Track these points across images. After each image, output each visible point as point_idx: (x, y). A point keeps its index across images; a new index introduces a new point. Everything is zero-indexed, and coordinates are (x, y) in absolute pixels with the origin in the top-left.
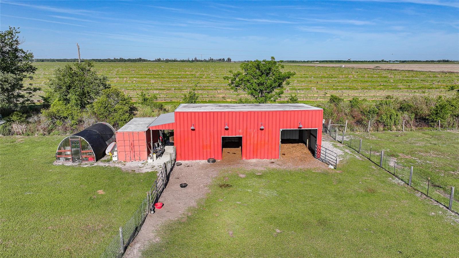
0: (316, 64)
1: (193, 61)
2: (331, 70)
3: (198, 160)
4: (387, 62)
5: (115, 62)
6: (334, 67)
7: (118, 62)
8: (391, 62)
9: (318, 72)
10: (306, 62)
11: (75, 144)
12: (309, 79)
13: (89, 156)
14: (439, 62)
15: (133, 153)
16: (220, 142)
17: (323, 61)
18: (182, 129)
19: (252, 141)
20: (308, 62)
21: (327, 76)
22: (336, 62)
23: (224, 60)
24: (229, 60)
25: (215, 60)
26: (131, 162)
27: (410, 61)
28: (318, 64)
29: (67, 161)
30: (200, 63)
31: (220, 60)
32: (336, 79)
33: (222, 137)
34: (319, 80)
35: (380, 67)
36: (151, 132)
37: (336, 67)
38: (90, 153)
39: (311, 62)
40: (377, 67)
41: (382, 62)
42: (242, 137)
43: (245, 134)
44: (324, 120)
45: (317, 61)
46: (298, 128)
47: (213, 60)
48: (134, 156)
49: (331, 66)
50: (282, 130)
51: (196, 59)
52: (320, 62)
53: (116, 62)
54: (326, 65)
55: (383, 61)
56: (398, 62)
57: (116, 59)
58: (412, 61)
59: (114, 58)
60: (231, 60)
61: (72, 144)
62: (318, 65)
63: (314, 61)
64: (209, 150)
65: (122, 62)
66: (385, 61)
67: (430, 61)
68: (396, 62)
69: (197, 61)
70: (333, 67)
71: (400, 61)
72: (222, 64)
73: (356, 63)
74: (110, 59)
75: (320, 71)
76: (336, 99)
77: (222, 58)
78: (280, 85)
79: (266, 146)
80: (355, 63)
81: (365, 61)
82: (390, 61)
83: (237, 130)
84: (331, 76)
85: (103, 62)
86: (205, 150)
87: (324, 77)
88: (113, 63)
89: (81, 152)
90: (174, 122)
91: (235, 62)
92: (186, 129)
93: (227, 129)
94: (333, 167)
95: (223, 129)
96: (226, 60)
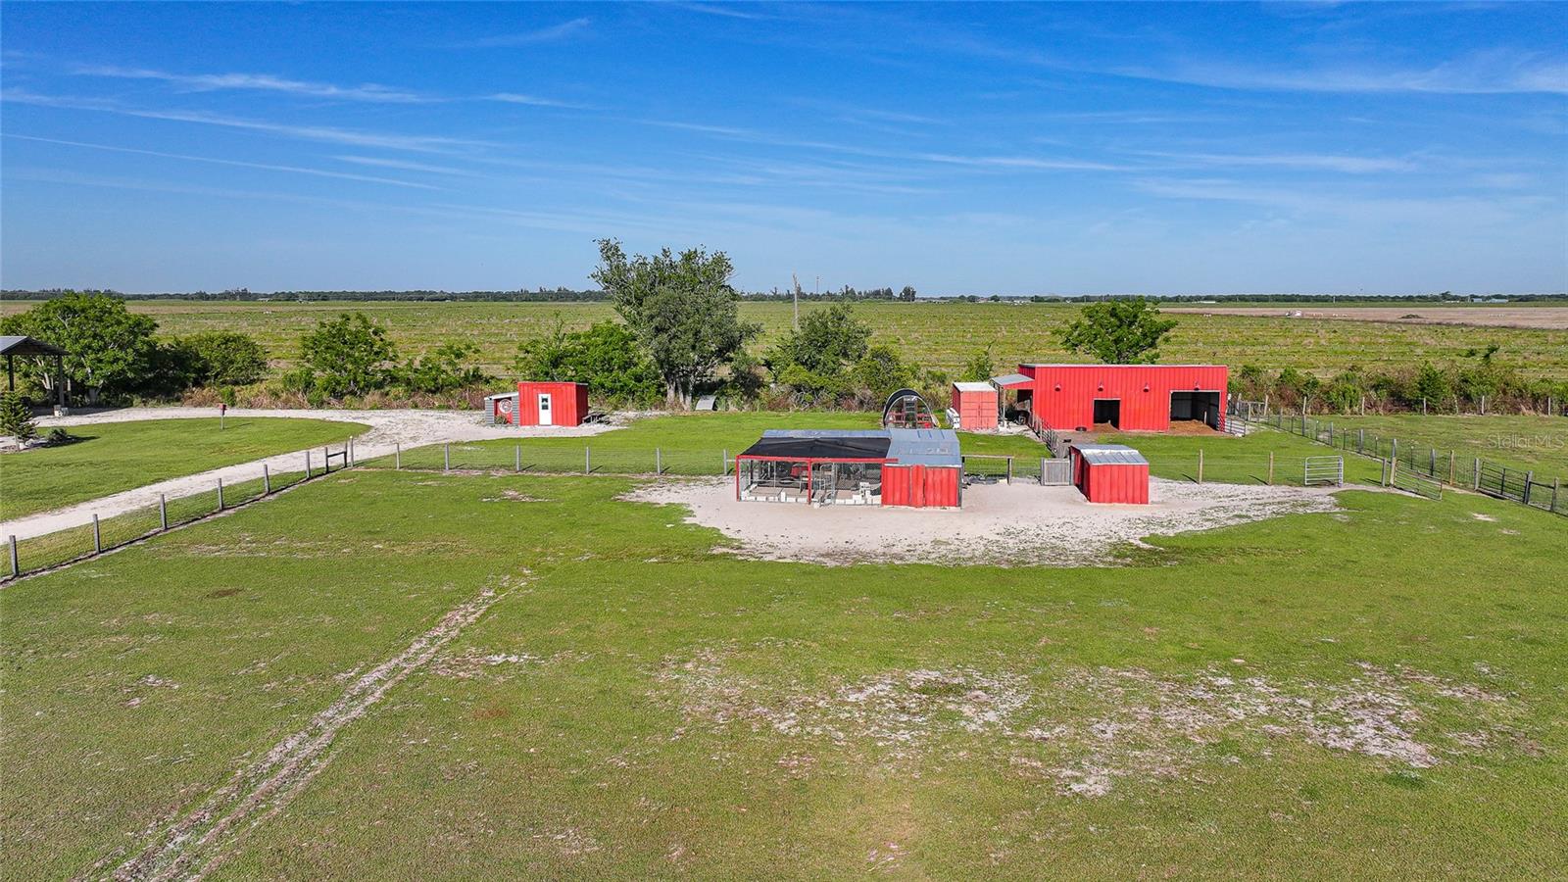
0: (1207, 306)
1: (789, 298)
2: (1255, 326)
3: (1061, 429)
4: (1463, 299)
5: (544, 300)
6: (1267, 317)
7: (555, 300)
8: (1475, 300)
9: (1214, 330)
10: (1170, 300)
12: (1193, 347)
15: (980, 419)
16: (1092, 405)
17: (1230, 299)
19: (1133, 406)
20: (1177, 299)
21: (1240, 340)
22: (1277, 300)
23: (889, 292)
24: (909, 295)
25: (860, 293)
26: (975, 430)
28: (1211, 306)
30: (813, 303)
31: (877, 293)
32: (1266, 347)
33: (1095, 400)
34: (1219, 350)
35: (1418, 317)
37: (1272, 317)
39: (1190, 299)
40: (1408, 317)
41: (1445, 298)
42: (1116, 401)
43: (1124, 397)
44: (1230, 395)
45: (1207, 298)
46: (1195, 390)
47: (852, 291)
48: (981, 423)
49: (1258, 314)
50: (1173, 392)
51: (798, 290)
52: (1220, 300)
53: (546, 300)
54: (1241, 309)
55: (1445, 296)
56: (1500, 301)
57: (547, 290)
59: (541, 290)
60: (916, 296)
62: (1213, 309)
63: (1199, 298)
64: (1076, 416)
65: (566, 301)
66: (1455, 298)
69: (805, 297)
70: (1263, 317)
72: (885, 307)
73: (1348, 303)
74: (526, 292)
75: (1221, 327)
76: (1253, 371)
77: (882, 287)
78: (1153, 345)
79: (1152, 413)
80: (1344, 304)
81: (1379, 299)
82: (1473, 297)
83: (1114, 391)
84: (1252, 340)
85: (509, 301)
86: (1071, 417)
87: (1233, 343)
88: (538, 303)
90: (1031, 380)
91: (930, 301)
92: (1048, 389)
93: (1100, 390)
94: (1241, 436)
95: (1096, 389)
96: (899, 296)
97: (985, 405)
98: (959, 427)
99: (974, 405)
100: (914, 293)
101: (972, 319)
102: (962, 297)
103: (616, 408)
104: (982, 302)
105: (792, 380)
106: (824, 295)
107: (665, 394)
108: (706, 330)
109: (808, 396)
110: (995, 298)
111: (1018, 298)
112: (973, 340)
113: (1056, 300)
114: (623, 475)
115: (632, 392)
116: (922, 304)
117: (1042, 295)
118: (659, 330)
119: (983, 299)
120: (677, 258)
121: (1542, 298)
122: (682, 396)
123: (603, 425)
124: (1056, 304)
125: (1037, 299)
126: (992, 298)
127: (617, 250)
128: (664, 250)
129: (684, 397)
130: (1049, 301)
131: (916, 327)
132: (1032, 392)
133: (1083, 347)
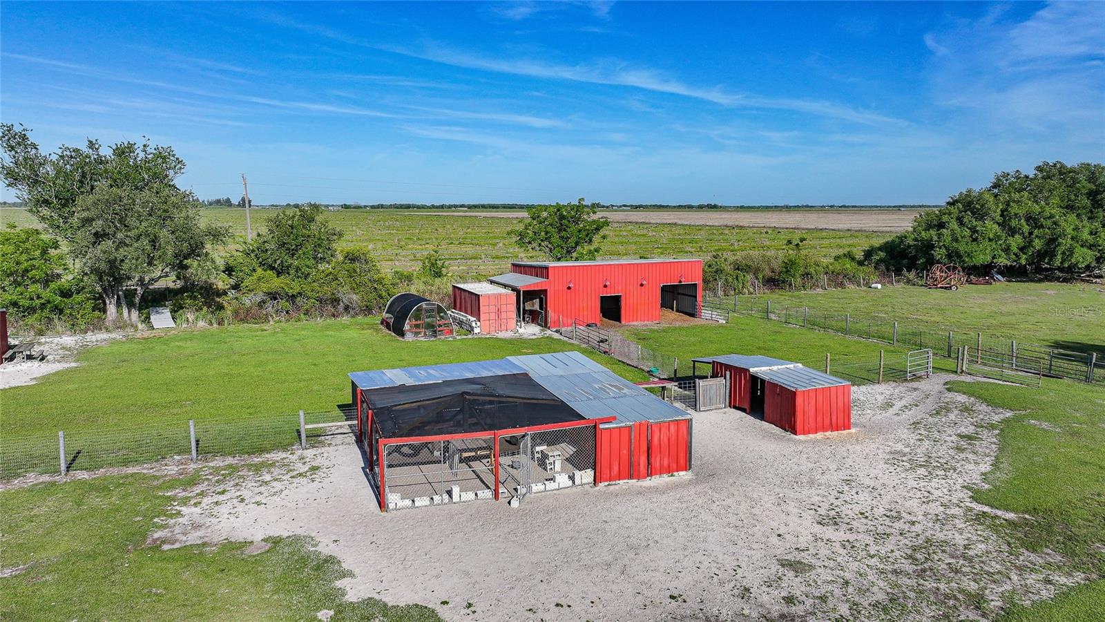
0: (462, 211)
4: (607, 207)
11: (430, 312)
13: (446, 328)
14: (701, 207)
15: (500, 322)
16: (597, 304)
17: (476, 207)
18: (556, 288)
19: (631, 300)
20: (442, 207)
22: (504, 208)
23: (229, 200)
24: (243, 203)
26: (496, 333)
27: (650, 206)
29: (418, 337)
31: (218, 202)
33: (600, 296)
36: (522, 295)
38: (448, 323)
39: (450, 207)
42: (621, 295)
43: (624, 292)
46: (679, 283)
48: (501, 326)
50: (663, 285)
52: (470, 207)
58: (654, 206)
60: (252, 204)
63: (456, 206)
64: (586, 313)
66: (603, 207)
68: (625, 208)
71: (632, 206)
72: (225, 212)
77: (223, 197)
79: (647, 305)
83: (617, 287)
86: (581, 314)
89: (437, 323)
90: (546, 281)
91: (263, 207)
92: (561, 288)
93: (605, 286)
94: (724, 322)
95: (602, 286)
96: (237, 204)
97: (503, 308)
98: (479, 331)
99: (493, 308)
100: (250, 201)
103: (41, 333)
105: (265, 287)
107: (104, 311)
108: (164, 234)
109: (283, 303)
111: (331, 206)
113: (359, 207)
114: (131, 470)
115: (59, 310)
116: (257, 210)
118: (99, 237)
120: (106, 152)
122: (125, 311)
123: (36, 364)
125: (346, 207)
127: (24, 138)
128: (91, 142)
129: (129, 312)
130: (355, 208)
132: (545, 292)
133: (535, 245)
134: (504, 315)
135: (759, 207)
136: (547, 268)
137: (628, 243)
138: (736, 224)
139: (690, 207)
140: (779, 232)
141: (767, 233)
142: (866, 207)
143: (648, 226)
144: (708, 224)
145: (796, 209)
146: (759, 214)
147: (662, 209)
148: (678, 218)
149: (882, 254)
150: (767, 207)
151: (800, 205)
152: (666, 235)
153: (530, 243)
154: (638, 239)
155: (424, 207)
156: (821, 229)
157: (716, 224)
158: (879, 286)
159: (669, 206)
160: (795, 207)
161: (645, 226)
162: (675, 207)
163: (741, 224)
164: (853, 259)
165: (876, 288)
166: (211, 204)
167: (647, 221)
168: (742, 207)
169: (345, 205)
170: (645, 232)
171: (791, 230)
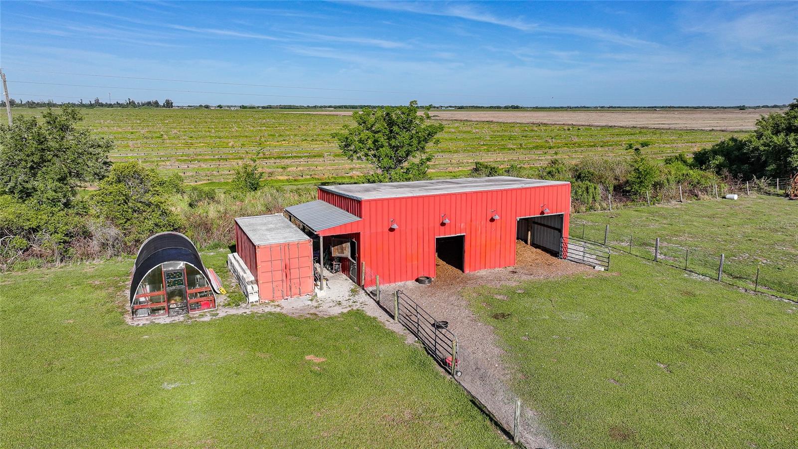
0: (328, 111)
1: (91, 106)
3: (398, 281)
4: (438, 108)
11: (175, 277)
13: (203, 299)
14: (506, 108)
15: (289, 283)
16: (433, 245)
17: (340, 107)
18: (373, 231)
19: (478, 241)
23: (156, 102)
24: (169, 104)
25: (139, 103)
26: (283, 300)
27: (469, 107)
28: (332, 111)
29: (157, 316)
30: (108, 109)
31: (149, 104)
33: (436, 238)
36: (321, 240)
38: (206, 292)
39: (321, 107)
42: (464, 235)
43: (468, 231)
46: (540, 215)
47: (134, 103)
48: (290, 289)
50: (520, 219)
51: (97, 101)
52: (335, 107)
60: (173, 105)
61: (168, 279)
63: (325, 107)
64: (415, 263)
66: (434, 107)
67: (495, 107)
68: (450, 108)
69: (102, 105)
71: (456, 107)
72: (153, 111)
77: (152, 100)
79: (498, 246)
82: (441, 107)
83: (458, 225)
86: (409, 264)
89: (186, 292)
90: (359, 219)
91: (182, 108)
92: (379, 230)
93: (443, 224)
94: (603, 269)
95: (438, 225)
96: (163, 105)
97: (294, 263)
98: (257, 298)
99: (279, 265)
100: (172, 103)
101: (211, 119)
102: (201, 106)
104: (213, 108)
106: (115, 104)
110: (220, 107)
111: (232, 106)
112: (217, 134)
113: (253, 108)
116: (177, 110)
117: (247, 105)
119: (212, 107)
121: (467, 107)
124: (254, 110)
125: (243, 107)
126: (218, 107)
131: (175, 125)
132: (357, 236)
133: (361, 154)
134: (294, 273)
135: (549, 108)
136: (359, 202)
137: (456, 139)
138: (541, 121)
139: (499, 108)
140: (579, 129)
141: (569, 130)
142: (628, 107)
143: (471, 123)
144: (518, 121)
145: (577, 109)
146: (552, 113)
147: (478, 109)
148: (492, 117)
149: (720, 159)
150: (555, 108)
151: (579, 106)
152: (487, 131)
153: (355, 152)
154: (464, 136)
155: (301, 108)
156: (610, 127)
157: (524, 121)
158: (736, 197)
159: (483, 107)
160: (576, 107)
161: (469, 123)
162: (487, 107)
163: (545, 122)
164: (685, 162)
165: (732, 199)
166: (143, 105)
167: (469, 119)
168: (537, 108)
169: (243, 106)
170: (469, 129)
171: (587, 127)
